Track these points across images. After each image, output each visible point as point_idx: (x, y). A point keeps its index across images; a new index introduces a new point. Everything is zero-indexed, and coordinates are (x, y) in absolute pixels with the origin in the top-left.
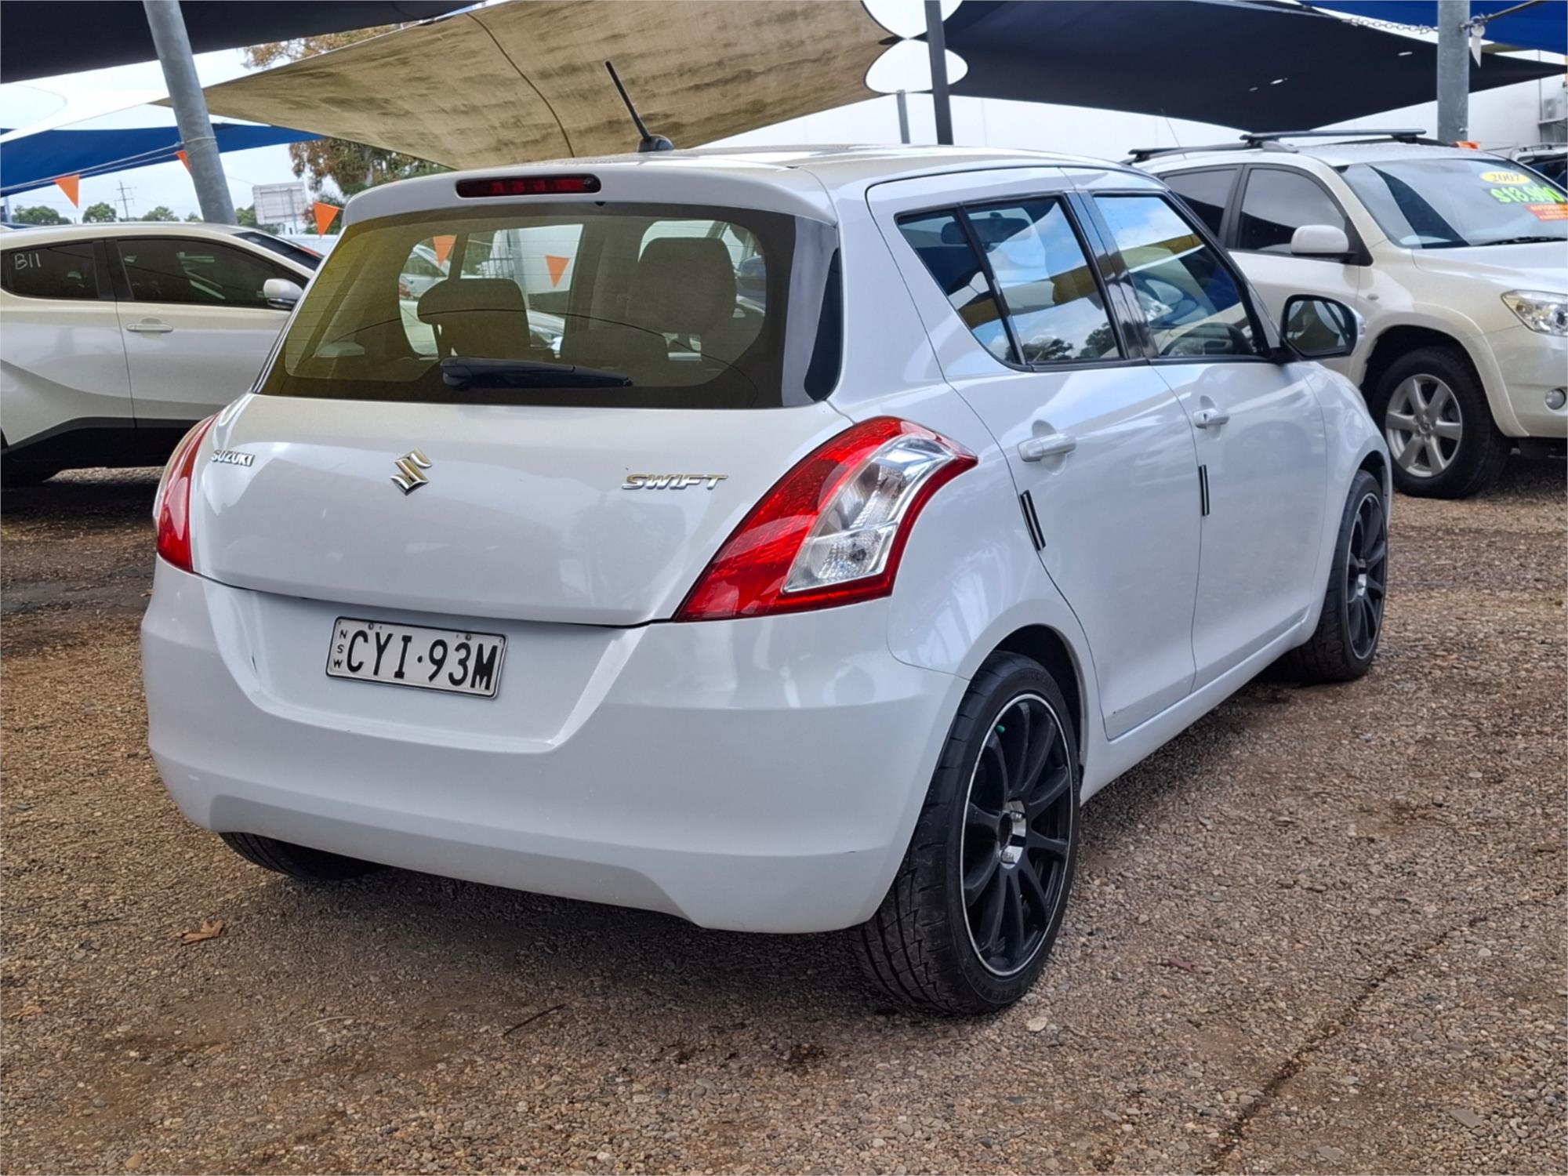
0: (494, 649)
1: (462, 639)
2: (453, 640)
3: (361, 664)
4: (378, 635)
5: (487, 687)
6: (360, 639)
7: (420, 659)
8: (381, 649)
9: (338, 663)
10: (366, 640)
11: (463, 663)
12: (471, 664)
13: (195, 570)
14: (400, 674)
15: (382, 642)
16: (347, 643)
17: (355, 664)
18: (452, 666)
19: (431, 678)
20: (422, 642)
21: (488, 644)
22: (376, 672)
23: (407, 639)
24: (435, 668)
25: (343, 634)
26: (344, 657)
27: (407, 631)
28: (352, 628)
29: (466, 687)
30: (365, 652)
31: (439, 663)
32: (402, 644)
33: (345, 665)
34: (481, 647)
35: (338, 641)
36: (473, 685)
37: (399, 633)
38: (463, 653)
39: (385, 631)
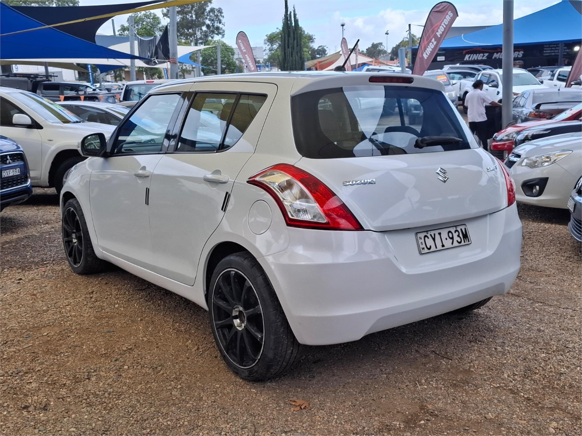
0: (465, 229)
1: (455, 229)
2: (453, 230)
3: (430, 246)
4: (431, 235)
5: (469, 241)
6: (426, 238)
7: (446, 239)
8: (434, 239)
9: (423, 249)
10: (428, 238)
11: (458, 236)
12: (461, 235)
13: (365, 229)
14: (443, 246)
15: (433, 236)
16: (423, 241)
17: (429, 247)
18: (456, 238)
19: (452, 243)
20: (444, 233)
21: (463, 228)
22: (436, 248)
23: (440, 234)
24: (451, 240)
25: (421, 238)
26: (424, 246)
27: (439, 231)
28: (422, 235)
29: (463, 243)
30: (430, 242)
31: (452, 238)
32: (439, 236)
33: (425, 248)
34: (461, 229)
35: (420, 241)
36: (465, 242)
37: (436, 232)
38: (457, 233)
39: (432, 233)
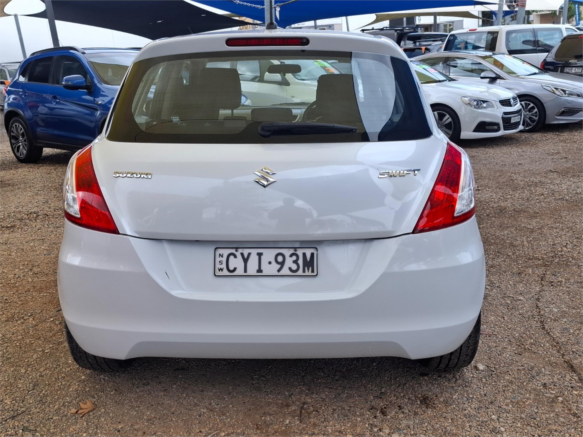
0: (312, 254)
1: (292, 251)
2: (287, 253)
3: (235, 268)
4: (242, 254)
5: (313, 271)
6: (232, 257)
7: (270, 263)
8: (245, 261)
9: (221, 270)
10: (235, 256)
11: (295, 262)
12: (301, 262)
13: (120, 233)
14: (260, 270)
15: (245, 257)
16: (224, 259)
17: (231, 268)
18: (289, 262)
19: (279, 271)
20: (269, 255)
21: (308, 253)
22: (245, 271)
23: (260, 255)
24: (280, 266)
25: (221, 256)
26: (224, 266)
27: (260, 251)
28: (226, 252)
29: (300, 272)
30: (237, 263)
31: (282, 264)
32: (257, 257)
33: (225, 270)
34: (304, 254)
35: (218, 259)
36: (304, 271)
37: (254, 252)
38: (294, 258)
39: (246, 252)
